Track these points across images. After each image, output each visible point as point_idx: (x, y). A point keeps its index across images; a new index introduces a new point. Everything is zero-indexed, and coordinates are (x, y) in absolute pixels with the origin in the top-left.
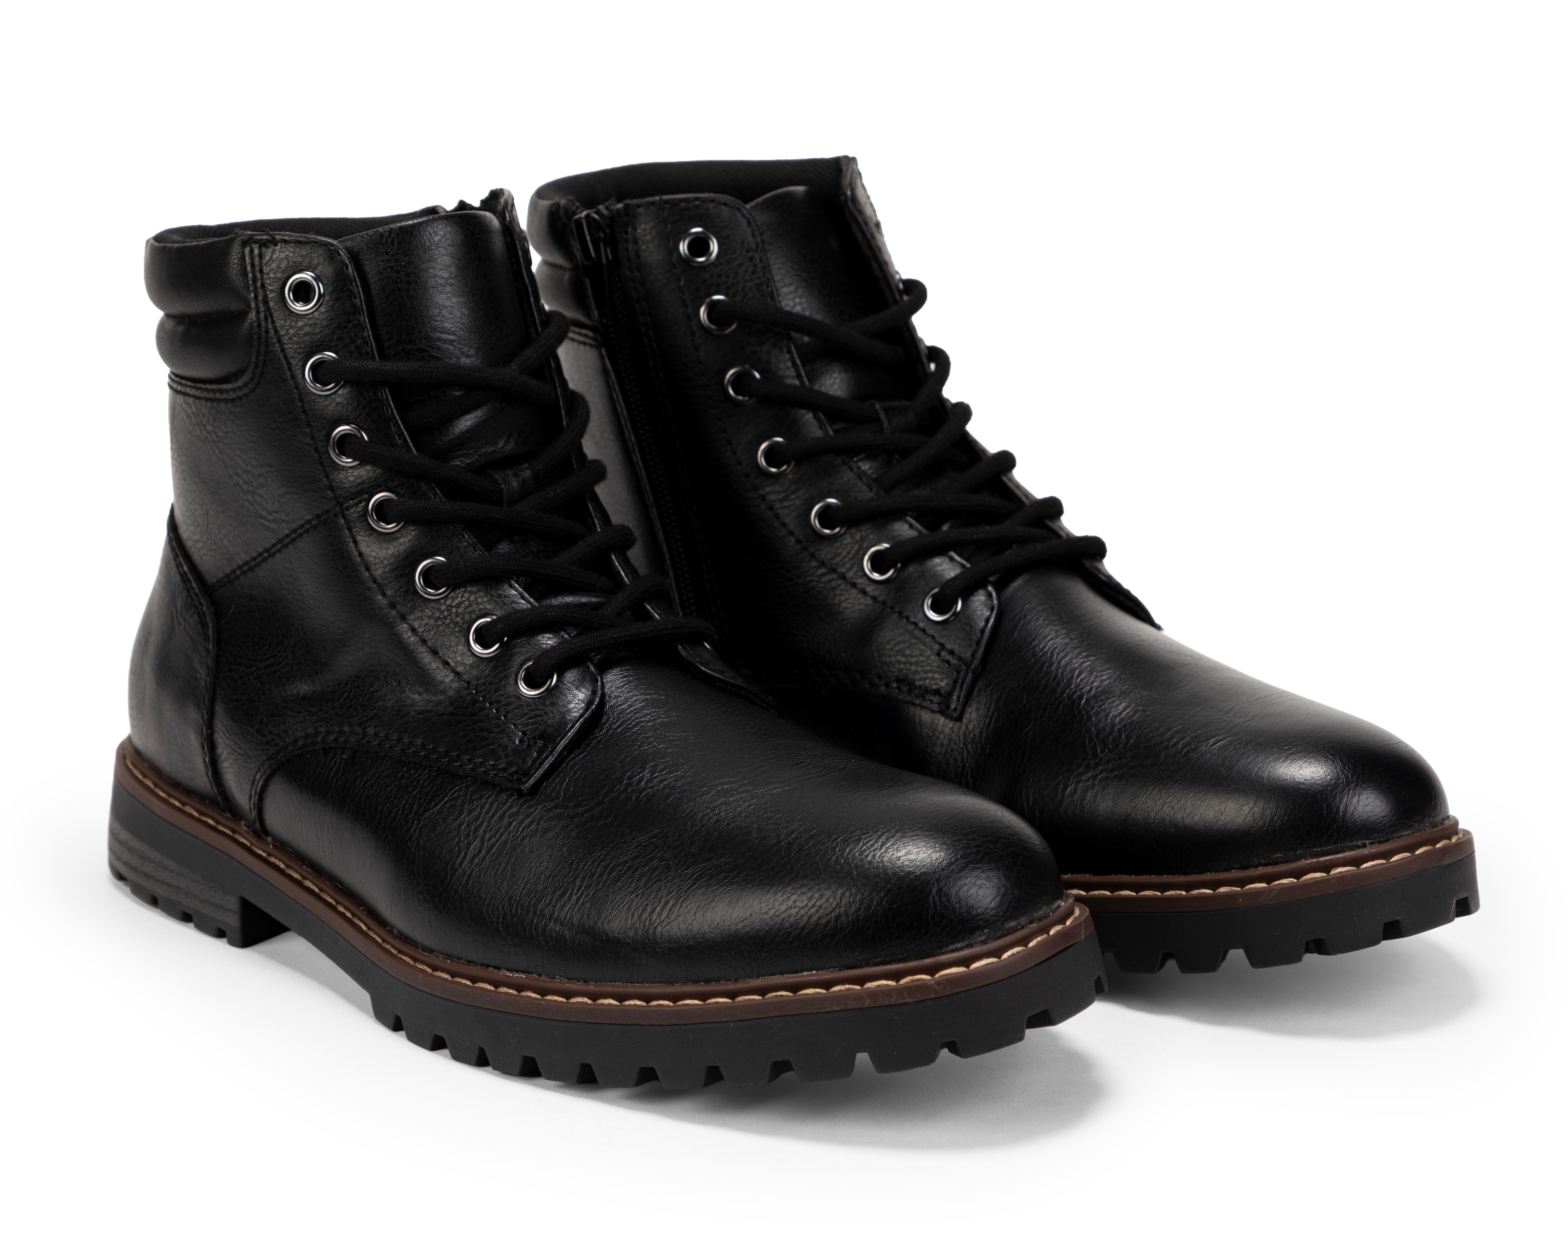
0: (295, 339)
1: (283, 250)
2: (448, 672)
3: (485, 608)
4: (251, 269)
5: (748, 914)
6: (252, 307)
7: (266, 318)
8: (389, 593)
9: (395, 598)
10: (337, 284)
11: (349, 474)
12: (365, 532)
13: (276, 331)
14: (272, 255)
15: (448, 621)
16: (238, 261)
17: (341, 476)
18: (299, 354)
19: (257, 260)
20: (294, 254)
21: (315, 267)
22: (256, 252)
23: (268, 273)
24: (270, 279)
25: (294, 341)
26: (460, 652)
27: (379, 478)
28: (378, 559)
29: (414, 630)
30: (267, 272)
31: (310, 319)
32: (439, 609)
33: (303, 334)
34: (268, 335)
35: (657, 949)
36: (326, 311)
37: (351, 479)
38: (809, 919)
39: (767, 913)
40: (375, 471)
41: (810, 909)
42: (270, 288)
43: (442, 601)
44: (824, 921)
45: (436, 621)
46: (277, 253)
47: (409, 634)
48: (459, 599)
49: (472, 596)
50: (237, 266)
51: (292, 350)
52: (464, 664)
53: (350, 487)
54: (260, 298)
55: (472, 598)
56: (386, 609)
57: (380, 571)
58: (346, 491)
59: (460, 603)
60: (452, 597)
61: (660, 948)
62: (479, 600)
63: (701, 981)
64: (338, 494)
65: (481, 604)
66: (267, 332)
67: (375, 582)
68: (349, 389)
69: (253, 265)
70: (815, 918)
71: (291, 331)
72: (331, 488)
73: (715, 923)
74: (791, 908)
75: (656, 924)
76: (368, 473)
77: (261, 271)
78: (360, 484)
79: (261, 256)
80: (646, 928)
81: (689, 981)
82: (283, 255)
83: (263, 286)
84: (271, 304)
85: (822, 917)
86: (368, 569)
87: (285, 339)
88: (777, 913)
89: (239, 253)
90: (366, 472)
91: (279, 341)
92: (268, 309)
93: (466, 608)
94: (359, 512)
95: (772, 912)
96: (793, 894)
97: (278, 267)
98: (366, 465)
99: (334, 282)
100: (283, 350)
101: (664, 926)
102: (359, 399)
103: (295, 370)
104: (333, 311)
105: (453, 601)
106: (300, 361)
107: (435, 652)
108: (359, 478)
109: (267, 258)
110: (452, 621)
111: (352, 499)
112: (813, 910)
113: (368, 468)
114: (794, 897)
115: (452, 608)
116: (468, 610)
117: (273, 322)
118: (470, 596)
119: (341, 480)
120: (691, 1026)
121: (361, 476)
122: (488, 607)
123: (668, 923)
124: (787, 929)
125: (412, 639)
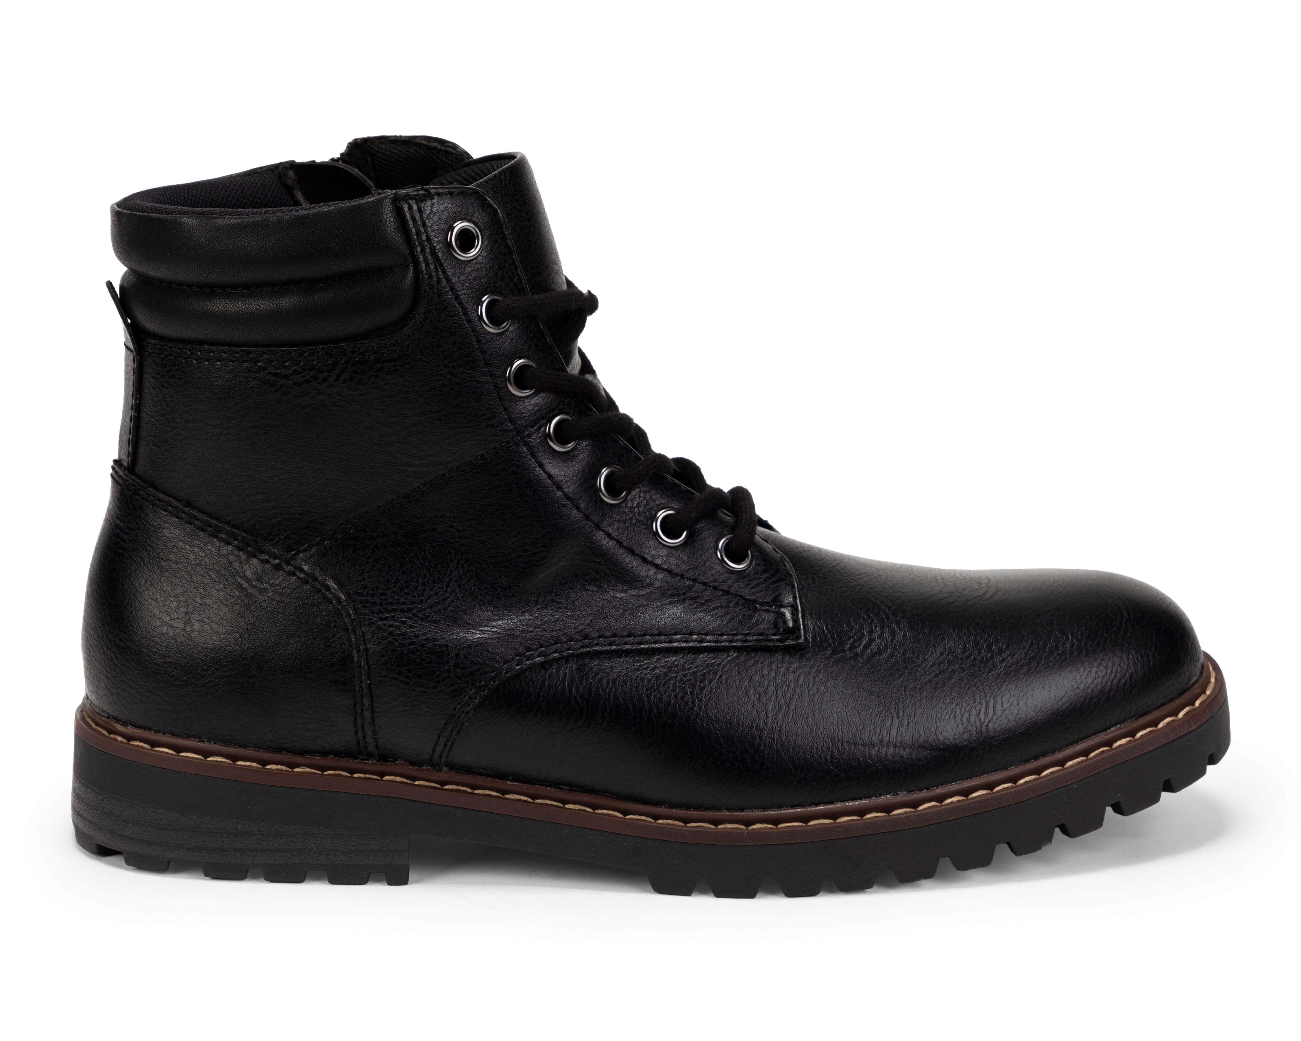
0: (467, 284)
1: (441, 202)
2: (649, 566)
3: (661, 503)
4: (414, 224)
5: (1064, 693)
6: (421, 260)
7: (436, 269)
8: (582, 505)
9: (589, 510)
10: (493, 229)
11: (526, 404)
12: (548, 455)
13: (448, 280)
14: (432, 208)
15: (634, 522)
16: (394, 218)
17: (520, 407)
18: (473, 298)
19: (417, 216)
20: (452, 205)
21: (472, 215)
22: (415, 207)
23: (432, 225)
24: (434, 232)
25: (466, 287)
26: (652, 547)
27: (553, 403)
28: (568, 477)
29: (609, 535)
30: (430, 225)
31: (475, 264)
32: (624, 512)
33: (473, 279)
34: (440, 285)
35: (993, 742)
36: (488, 255)
37: (530, 408)
38: (1112, 684)
39: (1078, 688)
40: (549, 397)
41: (1110, 676)
42: (436, 239)
43: (624, 505)
44: (1123, 681)
45: (625, 523)
46: (436, 205)
47: (607, 540)
48: (638, 499)
49: (647, 494)
50: (394, 224)
51: (466, 296)
52: (659, 556)
53: (530, 416)
54: (428, 251)
55: (648, 497)
56: (582, 522)
57: (572, 488)
58: (527, 420)
59: (639, 504)
60: (631, 498)
61: (996, 741)
62: (654, 497)
63: (1031, 759)
64: (519, 424)
65: (656, 500)
66: (439, 282)
67: (568, 498)
68: (517, 325)
69: (414, 220)
70: (1115, 682)
71: (462, 278)
72: (512, 420)
73: (1039, 707)
74: (1095, 678)
75: (987, 722)
76: (543, 400)
77: (424, 225)
78: (538, 411)
79: (420, 211)
80: (979, 728)
81: (1021, 762)
82: (442, 208)
83: (428, 239)
84: (440, 255)
85: (1121, 679)
86: (559, 488)
87: (458, 286)
88: (1087, 686)
89: (392, 211)
90: (540, 400)
91: (452, 289)
92: (438, 259)
93: (645, 506)
94: (540, 437)
95: (1082, 686)
96: (1092, 667)
97: (440, 219)
98: (540, 393)
99: (490, 226)
100: (457, 297)
101: (994, 722)
102: (527, 332)
103: (471, 314)
104: (493, 254)
105: (633, 503)
106: (474, 305)
107: (632, 552)
108: (536, 406)
109: (428, 212)
110: (638, 521)
111: (532, 427)
112: (1113, 676)
113: (542, 395)
114: (1094, 670)
115: (634, 509)
116: (647, 508)
117: (444, 272)
118: (646, 495)
119: (520, 411)
120: (1042, 796)
121: (538, 404)
122: (663, 501)
123: (997, 719)
124: (1097, 696)
125: (610, 543)
